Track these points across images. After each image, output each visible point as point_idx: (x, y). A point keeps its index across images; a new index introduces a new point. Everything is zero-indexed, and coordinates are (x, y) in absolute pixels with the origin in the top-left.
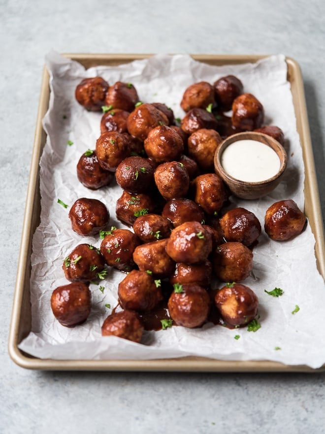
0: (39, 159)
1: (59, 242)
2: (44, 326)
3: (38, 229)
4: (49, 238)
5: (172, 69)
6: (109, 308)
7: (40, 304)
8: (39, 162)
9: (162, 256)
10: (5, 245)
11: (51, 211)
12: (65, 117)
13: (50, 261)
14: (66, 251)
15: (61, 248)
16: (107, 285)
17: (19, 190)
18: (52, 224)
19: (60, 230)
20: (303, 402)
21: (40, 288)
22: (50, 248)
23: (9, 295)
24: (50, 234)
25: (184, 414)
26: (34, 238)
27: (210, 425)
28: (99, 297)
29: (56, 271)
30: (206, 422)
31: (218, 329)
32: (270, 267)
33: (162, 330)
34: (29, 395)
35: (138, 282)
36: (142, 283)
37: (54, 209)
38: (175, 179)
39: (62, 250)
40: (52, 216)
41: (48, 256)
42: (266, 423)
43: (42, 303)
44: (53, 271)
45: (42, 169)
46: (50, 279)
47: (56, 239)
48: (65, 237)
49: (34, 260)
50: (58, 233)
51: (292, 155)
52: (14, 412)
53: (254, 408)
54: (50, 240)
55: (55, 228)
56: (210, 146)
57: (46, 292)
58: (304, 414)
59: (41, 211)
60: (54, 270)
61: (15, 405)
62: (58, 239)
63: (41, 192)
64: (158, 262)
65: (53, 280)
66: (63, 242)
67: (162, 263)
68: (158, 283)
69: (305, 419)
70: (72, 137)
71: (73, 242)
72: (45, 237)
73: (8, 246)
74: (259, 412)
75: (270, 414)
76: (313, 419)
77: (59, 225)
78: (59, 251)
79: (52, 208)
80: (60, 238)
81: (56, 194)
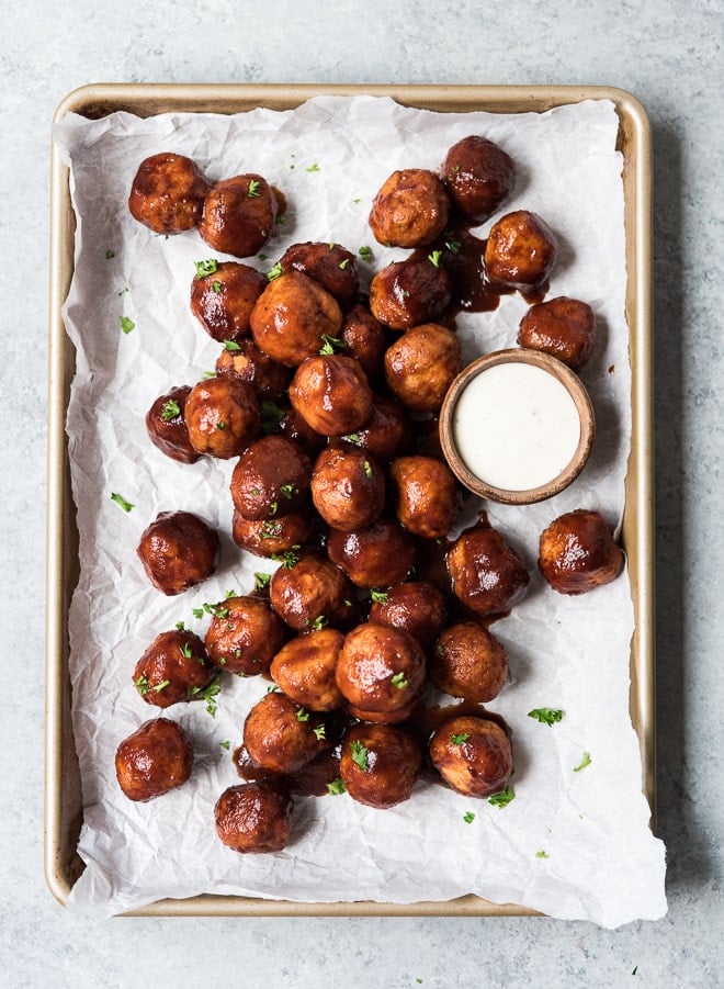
0: (65, 416)
1: (122, 600)
2: (106, 789)
3: (77, 593)
4: (100, 598)
5: (353, 117)
6: (228, 748)
7: (95, 749)
8: (64, 427)
9: (327, 686)
10: (11, 597)
11: (99, 526)
12: (111, 255)
13: (106, 650)
14: (135, 622)
15: (125, 614)
16: (223, 700)
17: (27, 451)
18: (103, 560)
19: (120, 572)
20: (582, 938)
21: (92, 718)
22: (104, 619)
23: (33, 715)
24: (100, 589)
25: (367, 963)
26: (70, 617)
27: (414, 983)
28: (206, 724)
29: (120, 669)
30: (407, 977)
31: (436, 794)
32: (543, 654)
33: (327, 795)
34: (90, 929)
35: (281, 741)
36: (290, 741)
37: (104, 517)
38: (353, 512)
39: (127, 619)
40: (103, 540)
41: (101, 638)
42: (511, 979)
43: (98, 745)
44: (112, 673)
45: (72, 440)
46: (109, 692)
47: (114, 594)
48: (131, 586)
49: (74, 665)
50: (117, 579)
51: (611, 369)
52: (67, 963)
53: (492, 950)
54: (102, 601)
55: (110, 568)
56: (433, 381)
57: (104, 723)
58: (580, 961)
59: (78, 542)
60: (117, 667)
61: (68, 948)
62: (119, 593)
63: (76, 497)
64: (318, 698)
65: (116, 693)
66: (128, 598)
67: (327, 698)
68: (320, 733)
69: (582, 971)
70: (129, 307)
71: (149, 593)
72: (93, 598)
73: (19, 597)
74: (501, 958)
75: (521, 961)
76: (595, 972)
77: (118, 558)
78: (122, 623)
79: (100, 519)
80: (121, 589)
81: (107, 477)
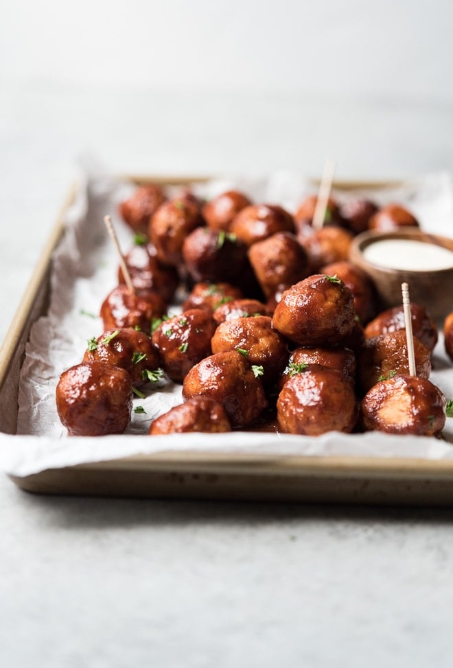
7: (35, 413)
9: (265, 332)
21: (38, 390)
43: (39, 411)
49: (30, 351)
57: (48, 397)
67: (264, 342)
68: (257, 370)
